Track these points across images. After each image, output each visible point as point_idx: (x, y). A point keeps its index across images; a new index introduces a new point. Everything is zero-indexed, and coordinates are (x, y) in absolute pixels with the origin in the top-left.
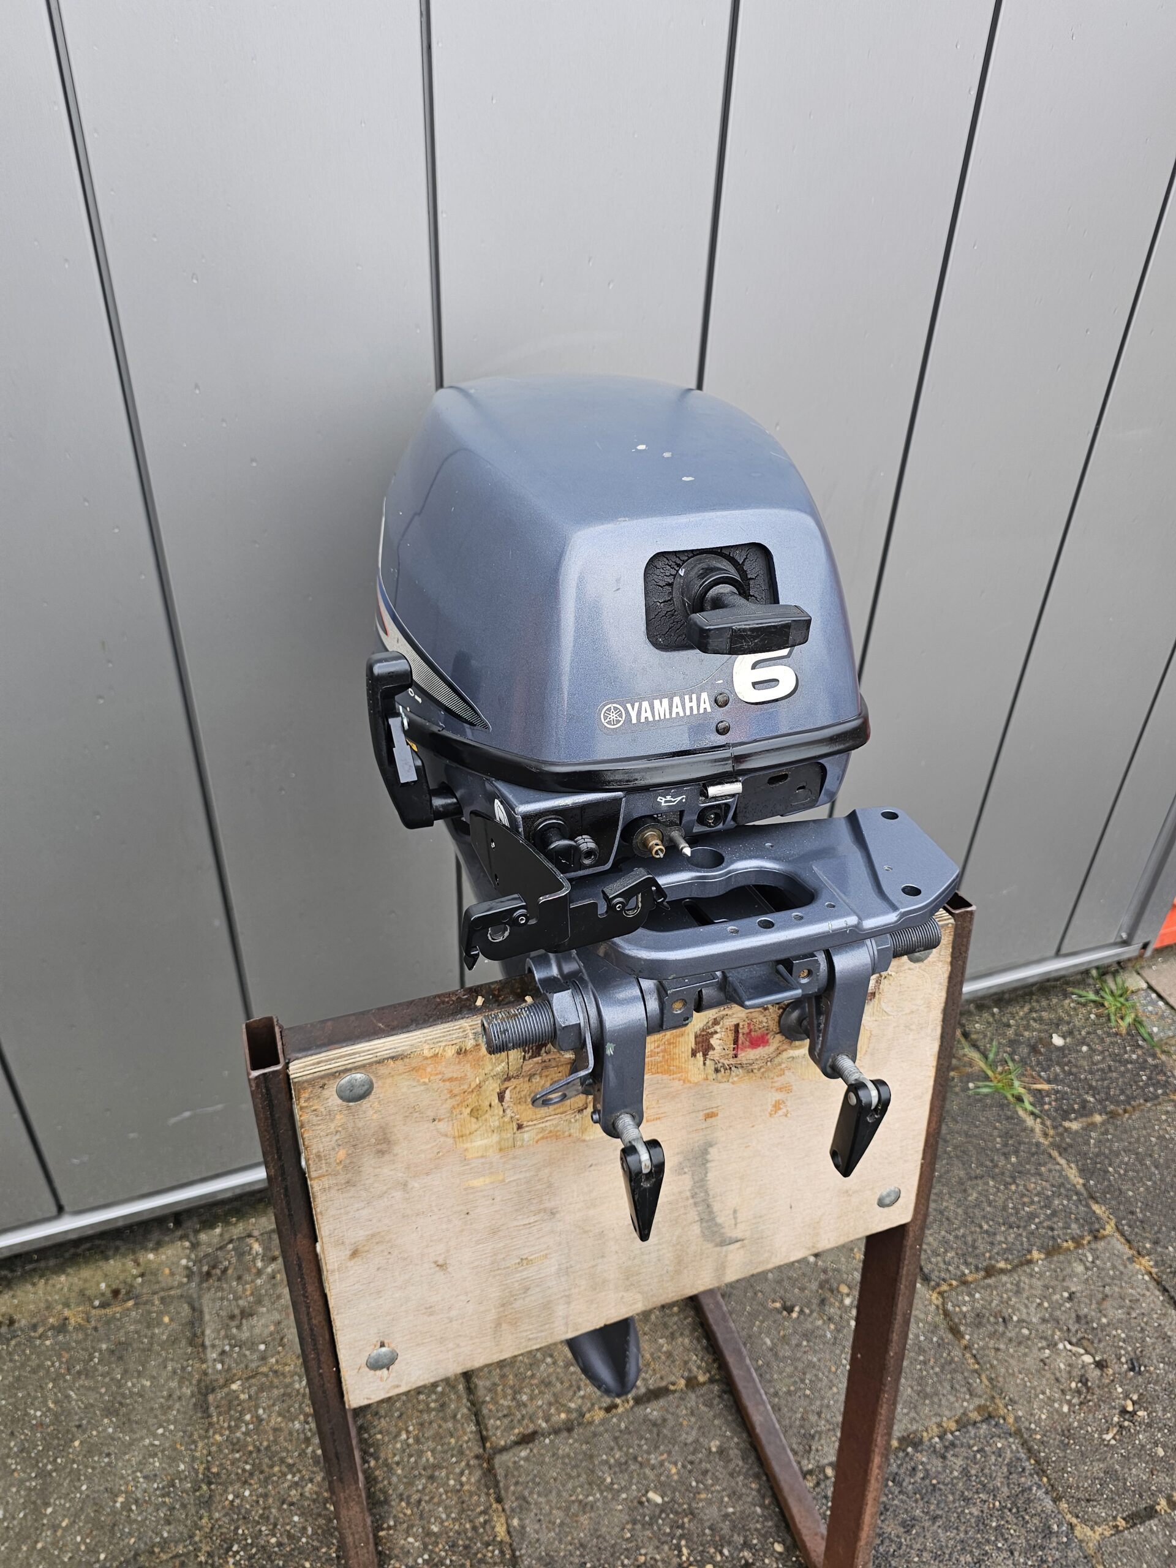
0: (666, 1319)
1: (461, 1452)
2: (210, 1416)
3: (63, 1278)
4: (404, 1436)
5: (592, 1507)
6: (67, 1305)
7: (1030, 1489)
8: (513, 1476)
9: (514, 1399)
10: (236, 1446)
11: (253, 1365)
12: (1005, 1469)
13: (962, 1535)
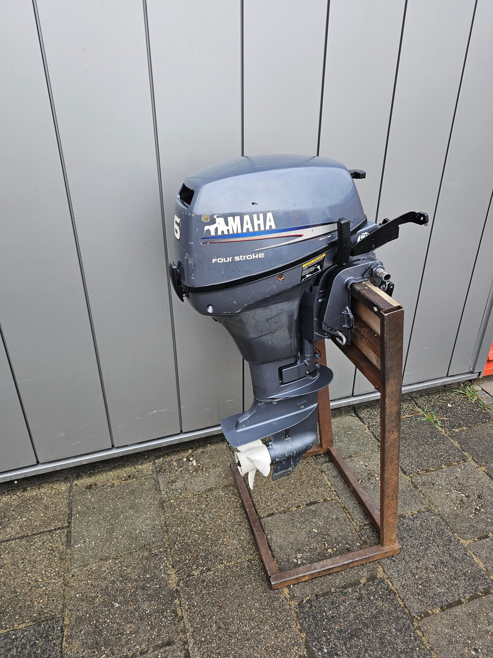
0: (315, 483)
2: (165, 509)
3: (111, 473)
5: (294, 533)
6: (113, 480)
7: (444, 530)
8: (267, 524)
9: (265, 504)
10: (174, 517)
11: (177, 496)
12: (435, 524)
13: (421, 541)
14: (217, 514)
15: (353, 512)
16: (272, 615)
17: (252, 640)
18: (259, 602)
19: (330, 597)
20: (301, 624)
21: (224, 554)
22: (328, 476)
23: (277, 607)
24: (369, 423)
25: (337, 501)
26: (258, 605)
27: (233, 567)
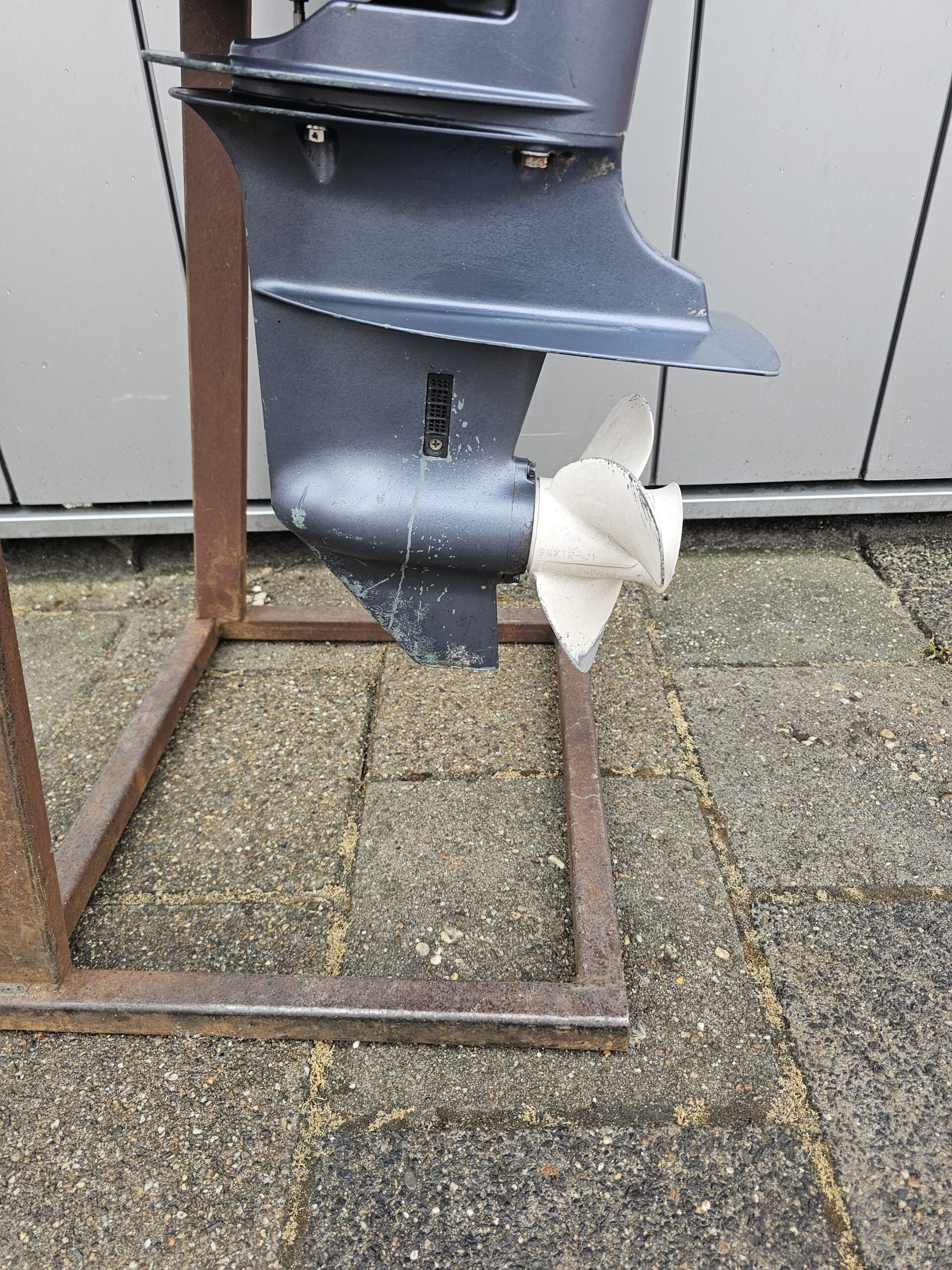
0: (629, 714)
1: (333, 772)
2: (89, 696)
3: (20, 588)
4: (276, 747)
5: (470, 851)
8: (384, 803)
9: (415, 742)
10: (100, 721)
14: (236, 739)
15: (745, 833)
16: (206, 1137)
17: (56, 1225)
18: (186, 1068)
19: (500, 1140)
20: (306, 1225)
21: (175, 863)
22: (689, 705)
23: (245, 1113)
24: (907, 585)
25: (689, 785)
26: (175, 1077)
27: (177, 911)
